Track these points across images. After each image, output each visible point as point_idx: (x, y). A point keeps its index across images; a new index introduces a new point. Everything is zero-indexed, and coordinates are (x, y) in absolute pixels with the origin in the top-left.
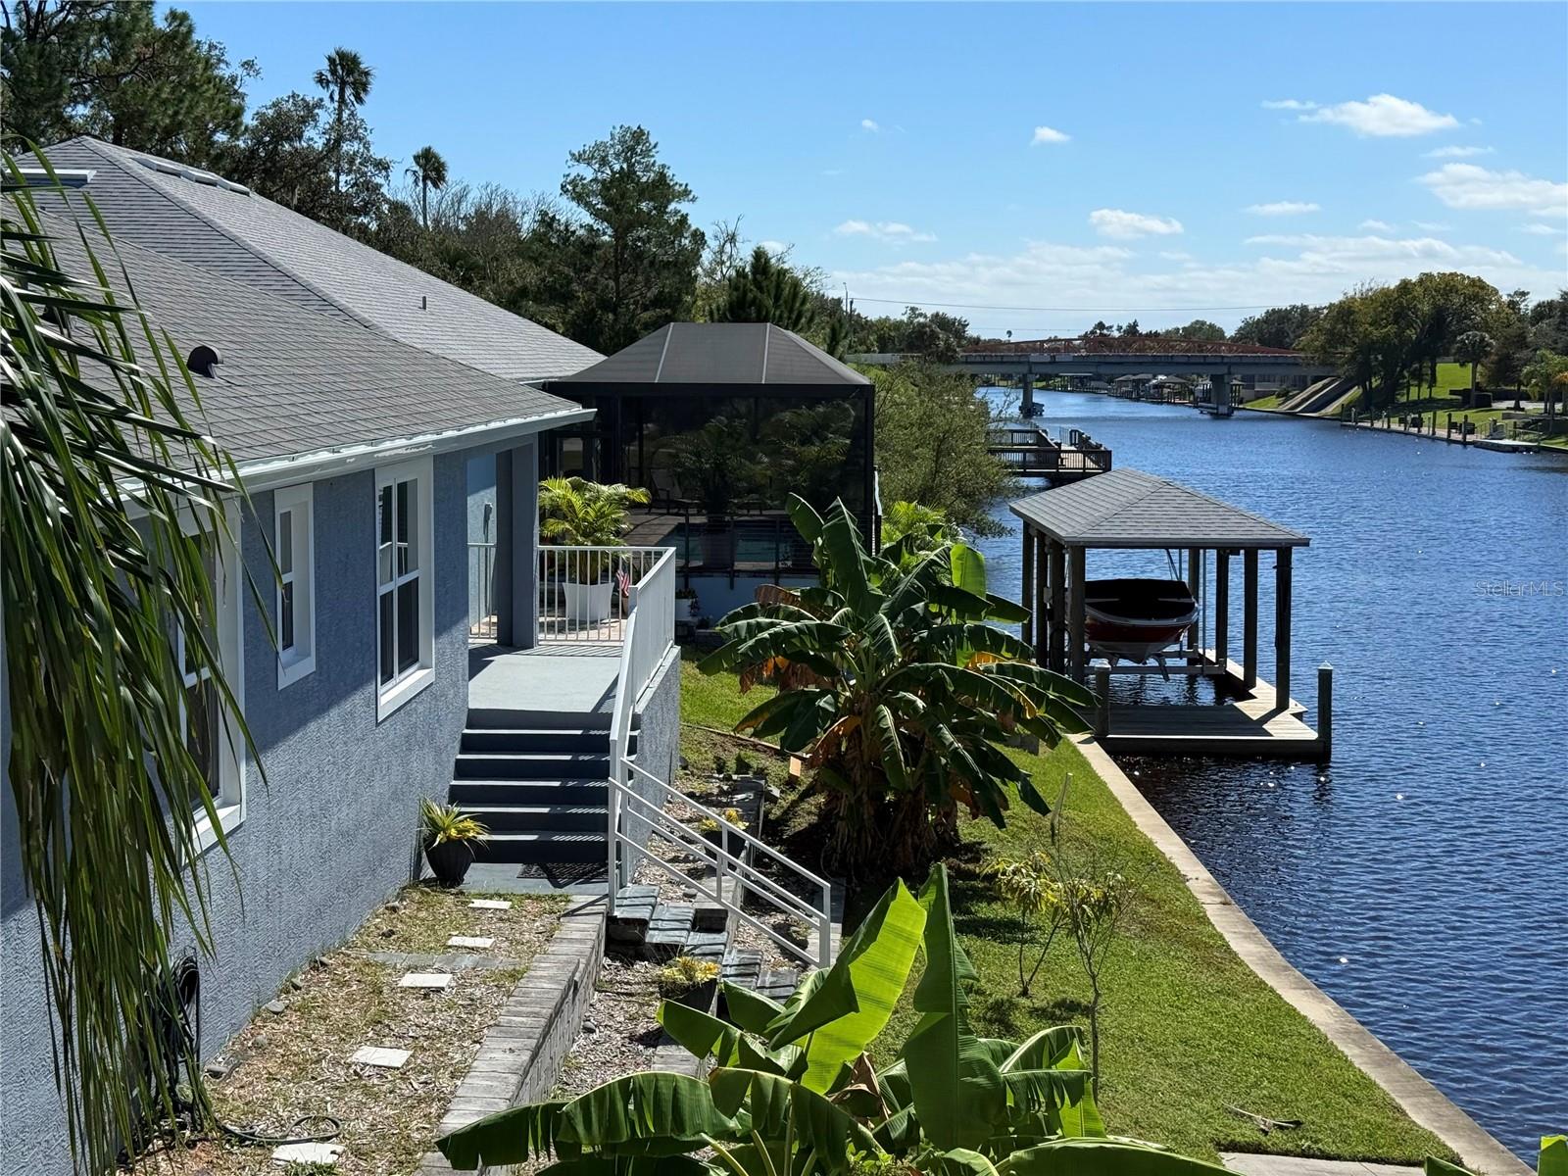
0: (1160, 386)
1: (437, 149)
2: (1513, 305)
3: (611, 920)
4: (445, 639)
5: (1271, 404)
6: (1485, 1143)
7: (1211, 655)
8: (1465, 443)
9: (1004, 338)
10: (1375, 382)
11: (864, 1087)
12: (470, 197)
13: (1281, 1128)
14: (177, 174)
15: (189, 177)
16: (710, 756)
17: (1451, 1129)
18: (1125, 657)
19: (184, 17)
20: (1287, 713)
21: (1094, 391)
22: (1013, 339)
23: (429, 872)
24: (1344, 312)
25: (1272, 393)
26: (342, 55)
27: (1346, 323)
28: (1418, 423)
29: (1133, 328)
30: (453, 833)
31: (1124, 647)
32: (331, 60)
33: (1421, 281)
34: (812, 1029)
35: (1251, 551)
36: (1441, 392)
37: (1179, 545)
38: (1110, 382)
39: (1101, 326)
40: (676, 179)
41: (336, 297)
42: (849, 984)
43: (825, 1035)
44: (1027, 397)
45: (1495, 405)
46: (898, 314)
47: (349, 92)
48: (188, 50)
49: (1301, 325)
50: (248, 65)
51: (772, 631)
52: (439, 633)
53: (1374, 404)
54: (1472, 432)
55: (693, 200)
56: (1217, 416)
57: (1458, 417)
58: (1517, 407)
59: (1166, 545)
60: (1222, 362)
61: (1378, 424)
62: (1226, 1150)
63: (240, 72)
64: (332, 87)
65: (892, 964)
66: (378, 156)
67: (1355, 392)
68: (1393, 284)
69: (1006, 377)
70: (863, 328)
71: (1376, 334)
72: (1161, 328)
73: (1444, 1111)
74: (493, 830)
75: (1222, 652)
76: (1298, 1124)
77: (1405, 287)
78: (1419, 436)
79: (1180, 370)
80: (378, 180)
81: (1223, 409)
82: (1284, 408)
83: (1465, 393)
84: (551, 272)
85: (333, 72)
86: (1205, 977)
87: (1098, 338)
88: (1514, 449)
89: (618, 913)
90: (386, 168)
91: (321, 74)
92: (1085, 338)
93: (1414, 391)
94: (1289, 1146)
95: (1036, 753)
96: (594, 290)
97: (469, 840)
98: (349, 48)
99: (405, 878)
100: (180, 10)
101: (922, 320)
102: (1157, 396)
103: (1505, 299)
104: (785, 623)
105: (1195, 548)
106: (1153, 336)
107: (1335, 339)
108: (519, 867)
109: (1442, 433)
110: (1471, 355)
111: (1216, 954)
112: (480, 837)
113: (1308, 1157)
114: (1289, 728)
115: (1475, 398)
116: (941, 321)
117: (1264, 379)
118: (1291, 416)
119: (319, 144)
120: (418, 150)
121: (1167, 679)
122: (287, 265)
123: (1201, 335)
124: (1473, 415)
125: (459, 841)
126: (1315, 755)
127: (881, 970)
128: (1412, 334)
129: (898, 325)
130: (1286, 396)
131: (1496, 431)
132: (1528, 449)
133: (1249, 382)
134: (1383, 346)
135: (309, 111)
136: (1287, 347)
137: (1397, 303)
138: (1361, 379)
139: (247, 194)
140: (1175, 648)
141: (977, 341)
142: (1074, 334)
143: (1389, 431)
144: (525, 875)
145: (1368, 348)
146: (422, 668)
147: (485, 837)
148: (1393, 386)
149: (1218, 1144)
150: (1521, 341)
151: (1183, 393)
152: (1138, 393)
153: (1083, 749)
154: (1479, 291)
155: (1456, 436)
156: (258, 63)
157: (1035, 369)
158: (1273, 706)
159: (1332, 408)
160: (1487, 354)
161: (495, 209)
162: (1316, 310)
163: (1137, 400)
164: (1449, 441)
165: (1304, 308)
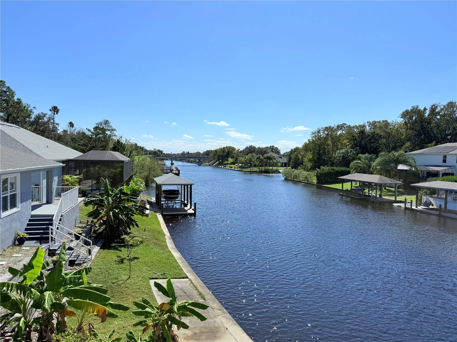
0: (192, 161)
1: (72, 122)
2: (238, 151)
3: (50, 250)
4: (24, 204)
5: (207, 164)
6: (193, 273)
7: (183, 200)
8: (231, 169)
9: (170, 153)
10: (220, 161)
11: (42, 281)
12: (77, 130)
13: (161, 275)
14: (4, 125)
15: (6, 125)
16: (86, 220)
17: (189, 272)
18: (170, 201)
19: (20, 99)
20: (191, 209)
21: (183, 161)
22: (172, 153)
23: (17, 243)
24: (216, 151)
25: (207, 162)
26: (54, 107)
27: (216, 152)
28: (225, 167)
29: (188, 152)
30: (21, 236)
31: (170, 200)
32: (52, 108)
33: (226, 147)
34: (28, 272)
35: (187, 185)
36: (229, 162)
37: (179, 185)
38: (185, 160)
39: (184, 152)
40: (113, 128)
41: (26, 145)
42: (33, 265)
43: (30, 273)
44: (172, 162)
45: (236, 164)
46: (152, 149)
47: (55, 113)
48: (20, 105)
49: (211, 152)
50: (34, 107)
51: (90, 200)
52: (21, 202)
53: (221, 164)
54: (232, 168)
55: (116, 131)
56: (199, 165)
57: (230, 166)
58: (238, 165)
59: (177, 185)
60: (200, 157)
61: (220, 167)
62: (151, 279)
63: (33, 108)
64: (52, 111)
65: (40, 260)
66: (57, 123)
67: (218, 162)
68: (223, 147)
69: (170, 159)
70: (147, 151)
71: (221, 154)
72: (192, 152)
73: (189, 269)
74: (30, 235)
75: (184, 200)
76: (164, 274)
77: (224, 148)
78: (225, 168)
79: (195, 158)
80: (57, 126)
81: (200, 164)
82: (208, 164)
83: (232, 162)
84: (84, 141)
85: (53, 109)
86: (161, 251)
87: (183, 154)
88: (237, 170)
89: (51, 248)
90: (58, 125)
91: (50, 109)
92: (181, 154)
93: (225, 162)
94: (162, 277)
95: (148, 217)
96: (92, 145)
97: (24, 237)
98: (56, 106)
99: (11, 244)
100: (19, 98)
101: (156, 150)
102: (191, 162)
103: (237, 150)
104: (93, 198)
105: (181, 185)
106: (191, 153)
107: (215, 155)
108: (36, 241)
109: (228, 168)
110: (233, 157)
111: (164, 247)
112: (27, 237)
113: (164, 279)
114: (191, 211)
115: (233, 163)
116: (159, 151)
117: (206, 160)
118: (209, 165)
119: (46, 120)
120: (69, 122)
121: (176, 204)
122: (17, 140)
123: (198, 153)
124: (232, 166)
125: (22, 238)
126: (194, 215)
127: (38, 262)
128: (225, 154)
129: (152, 151)
130: (209, 162)
131: (235, 167)
132: (239, 170)
133: (204, 160)
134: (222, 156)
135: (45, 115)
136: (209, 156)
137: (223, 150)
138: (219, 160)
139: (19, 128)
140: (178, 199)
141: (164, 154)
142: (180, 153)
143: (222, 168)
144: (36, 243)
145: (219, 156)
146: (17, 208)
147: (28, 236)
148: (223, 162)
149: (150, 278)
150: (238, 156)
151: (195, 162)
152: (189, 162)
153: (158, 216)
154: (233, 149)
155: (230, 168)
156: (36, 107)
157: (173, 158)
158: (189, 208)
159: (215, 164)
160: (234, 157)
161: (81, 131)
162: (213, 150)
163: (189, 163)
164: (229, 169)
165: (212, 150)
